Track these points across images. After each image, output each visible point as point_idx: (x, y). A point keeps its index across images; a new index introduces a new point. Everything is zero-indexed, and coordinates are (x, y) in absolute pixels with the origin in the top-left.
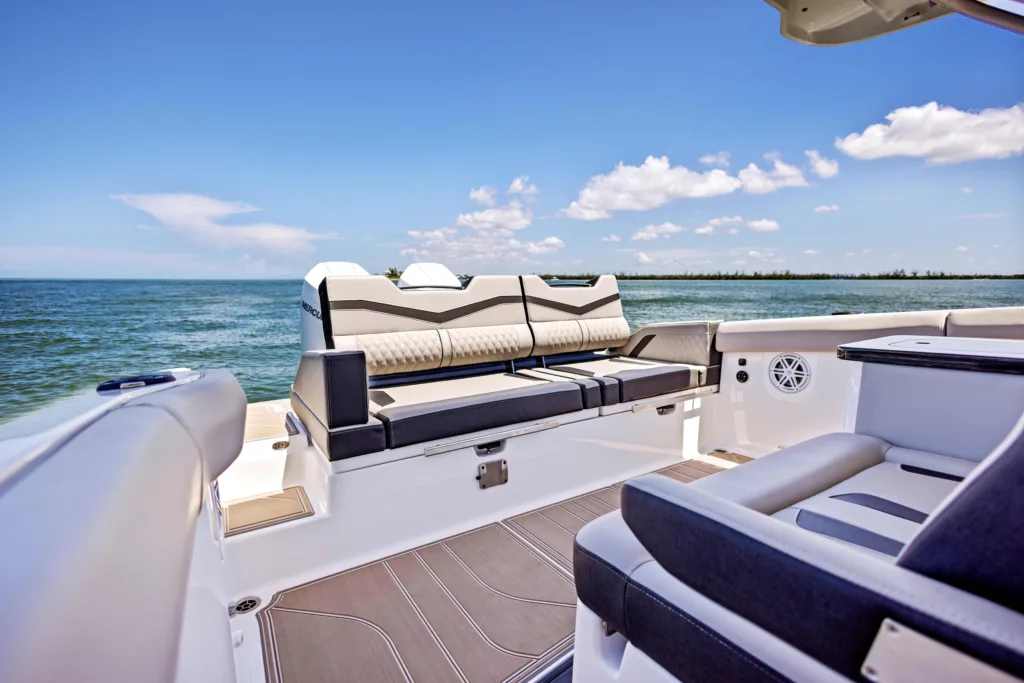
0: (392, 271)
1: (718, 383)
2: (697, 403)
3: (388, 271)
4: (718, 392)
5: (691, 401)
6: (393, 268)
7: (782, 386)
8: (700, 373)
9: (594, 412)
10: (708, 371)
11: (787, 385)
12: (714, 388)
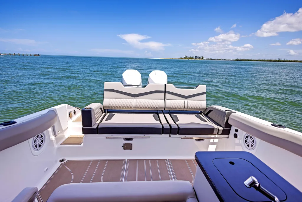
0: (186, 57)
1: (229, 134)
2: (216, 140)
3: (185, 57)
4: (228, 138)
5: (213, 139)
6: (186, 56)
7: (246, 145)
8: (218, 130)
9: (168, 135)
10: (223, 130)
11: (248, 145)
12: (227, 136)
